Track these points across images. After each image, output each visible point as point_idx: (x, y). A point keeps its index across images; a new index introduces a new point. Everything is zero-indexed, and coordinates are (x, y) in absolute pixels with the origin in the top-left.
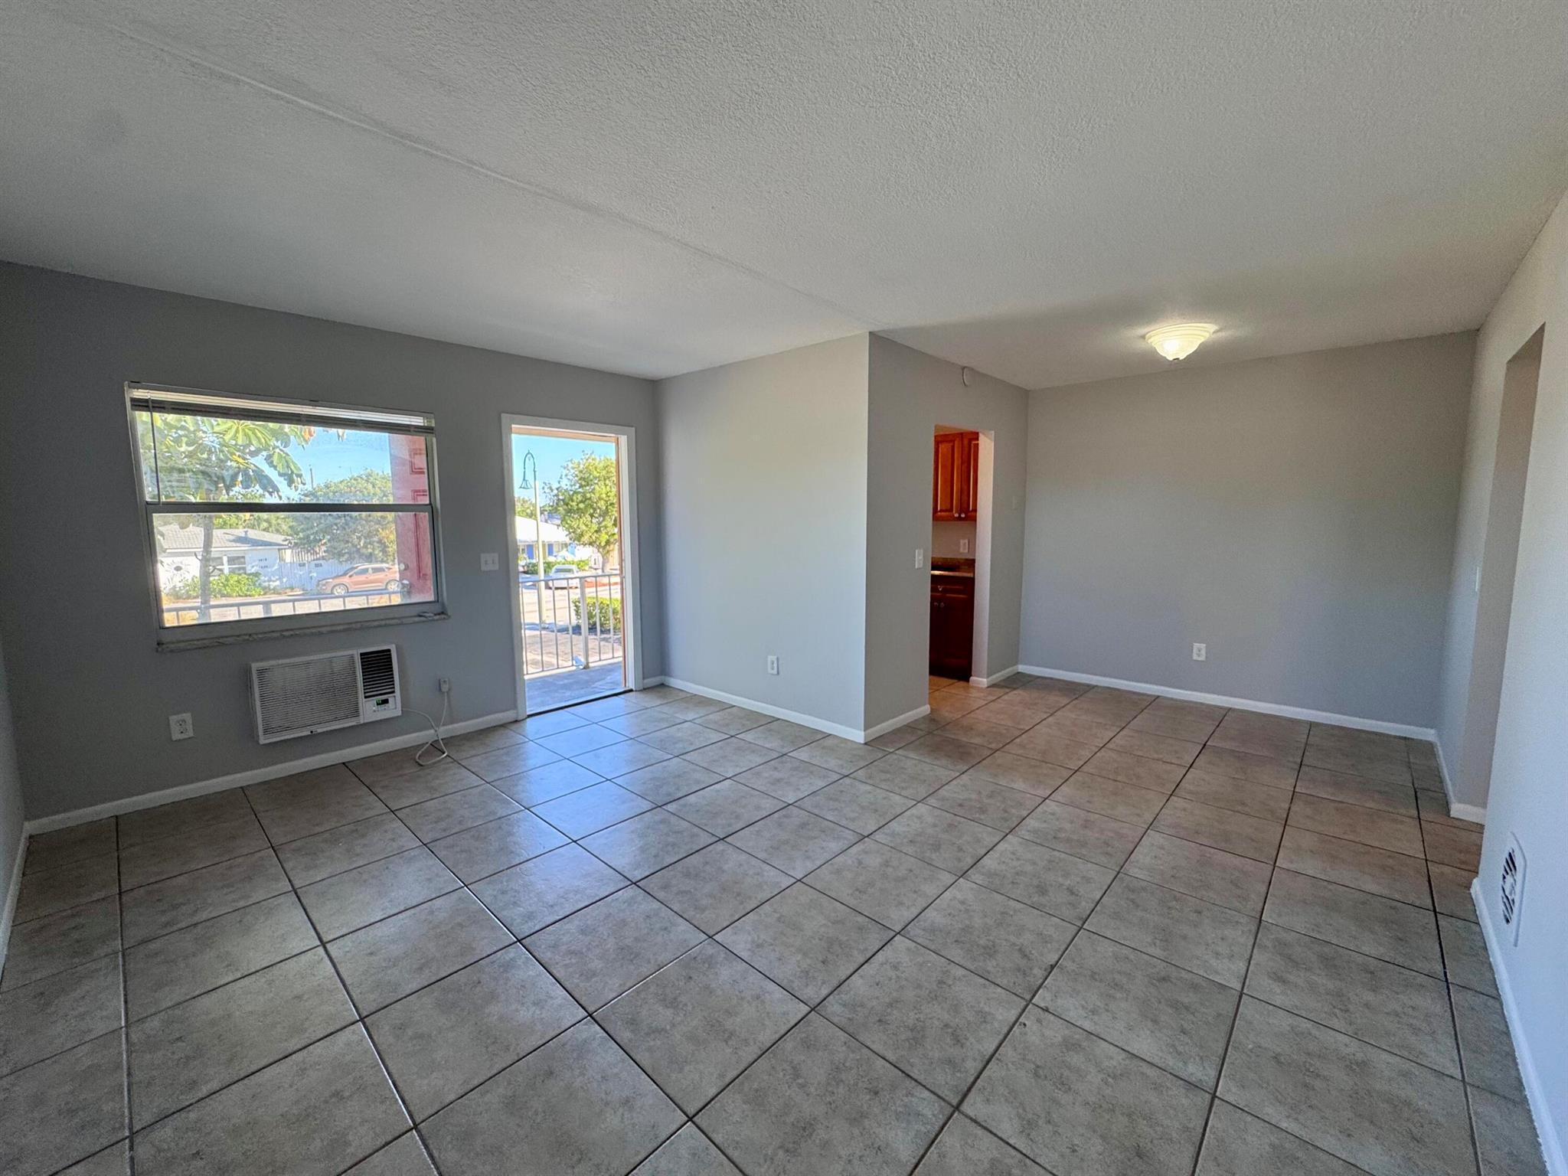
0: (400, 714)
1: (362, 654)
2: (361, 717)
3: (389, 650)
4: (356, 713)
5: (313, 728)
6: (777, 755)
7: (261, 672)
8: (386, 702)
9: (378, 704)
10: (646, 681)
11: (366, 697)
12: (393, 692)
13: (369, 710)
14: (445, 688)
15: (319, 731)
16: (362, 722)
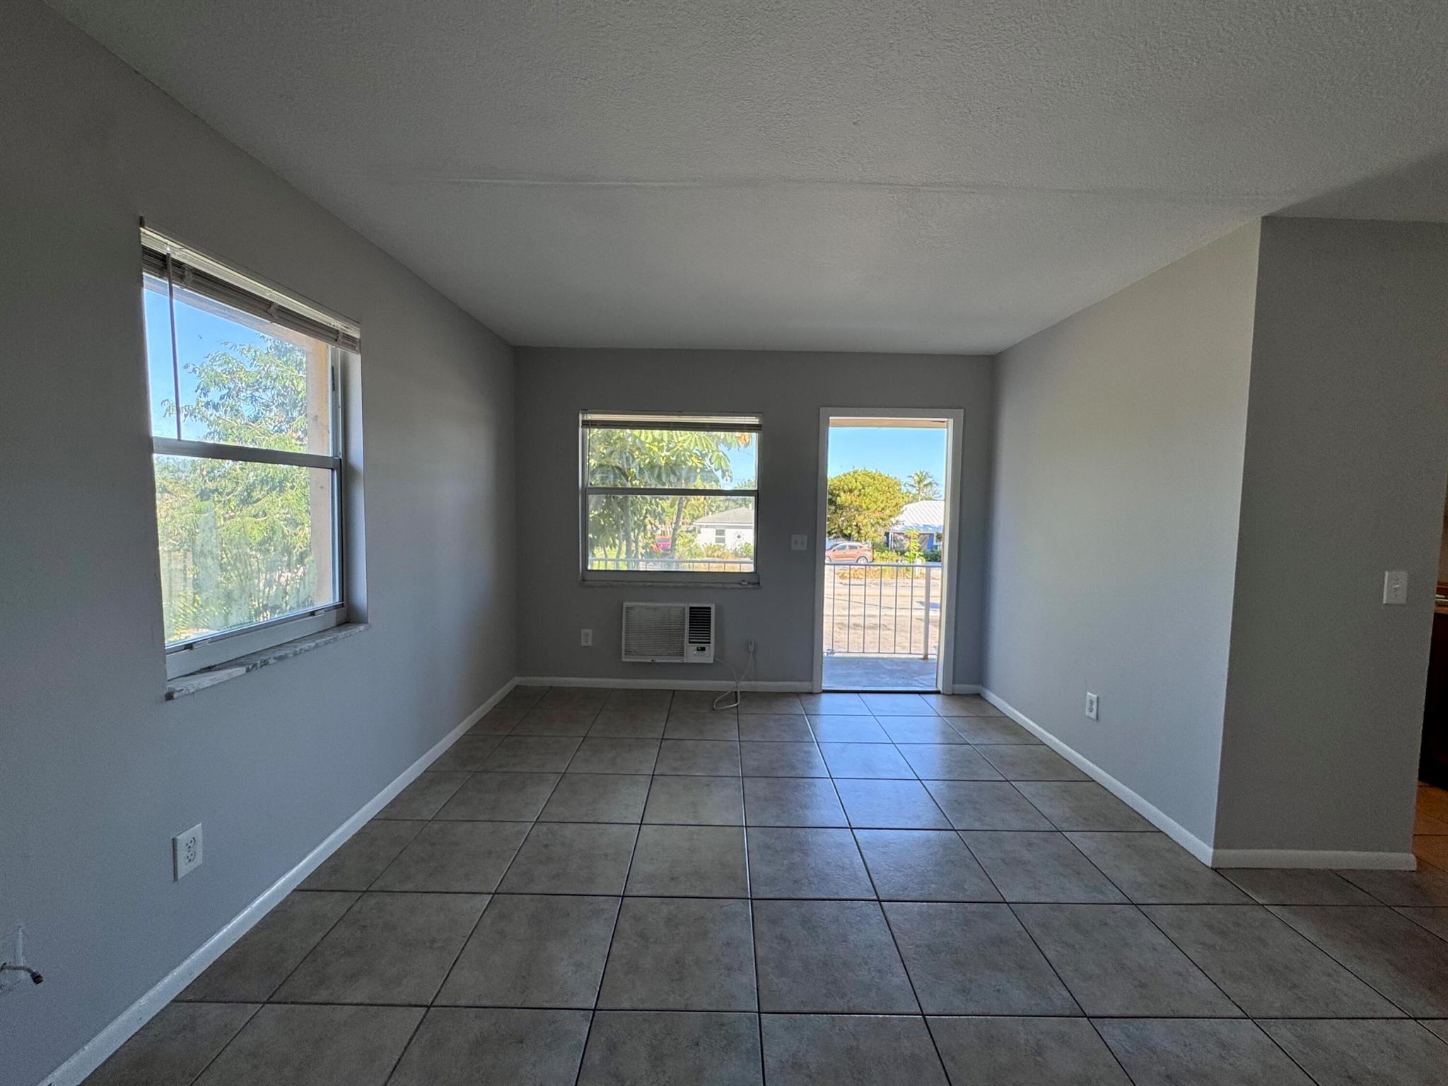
0: (712, 662)
1: (691, 608)
2: (685, 657)
3: (710, 608)
4: (681, 653)
5: (654, 658)
6: (1048, 827)
7: (627, 608)
8: (703, 649)
9: (698, 650)
10: (957, 686)
11: (690, 642)
12: (709, 643)
13: (692, 654)
14: (751, 648)
15: (658, 661)
16: (685, 661)
